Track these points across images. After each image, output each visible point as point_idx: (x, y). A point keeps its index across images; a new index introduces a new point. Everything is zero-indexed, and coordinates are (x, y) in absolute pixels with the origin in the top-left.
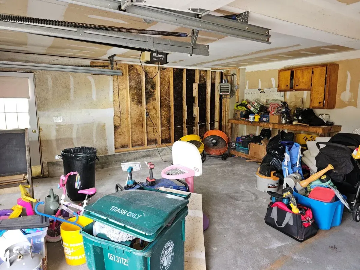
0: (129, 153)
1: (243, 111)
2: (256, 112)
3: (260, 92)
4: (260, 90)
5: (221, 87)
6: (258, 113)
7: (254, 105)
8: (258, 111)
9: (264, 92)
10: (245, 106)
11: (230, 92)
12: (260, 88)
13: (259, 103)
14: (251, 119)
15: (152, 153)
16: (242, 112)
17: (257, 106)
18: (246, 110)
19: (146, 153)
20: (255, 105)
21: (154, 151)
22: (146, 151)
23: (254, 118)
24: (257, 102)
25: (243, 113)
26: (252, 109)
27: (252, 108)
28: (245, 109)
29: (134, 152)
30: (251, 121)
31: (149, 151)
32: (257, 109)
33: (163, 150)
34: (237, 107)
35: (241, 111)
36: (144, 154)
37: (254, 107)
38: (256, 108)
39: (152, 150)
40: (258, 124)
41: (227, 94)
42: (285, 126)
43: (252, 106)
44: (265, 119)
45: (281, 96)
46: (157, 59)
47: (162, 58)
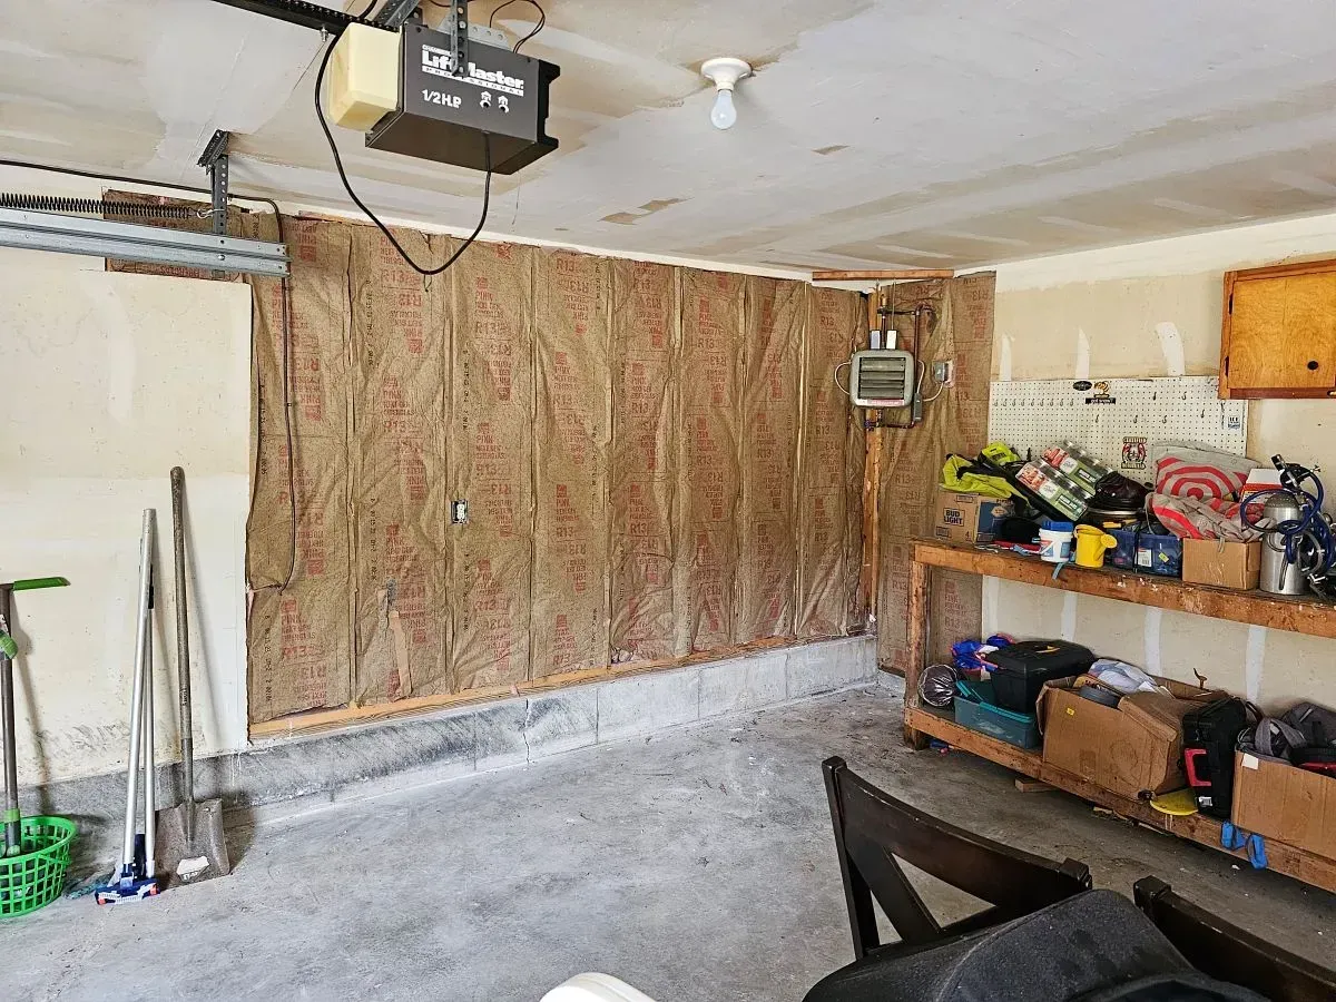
0: (337, 739)
1: (993, 500)
2: (1073, 511)
3: (1088, 401)
4: (1082, 386)
5: (860, 371)
6: (1091, 519)
7: (1059, 469)
8: (1088, 502)
9: (1114, 401)
10: (1009, 473)
11: (908, 394)
12: (1082, 376)
13: (1086, 461)
14: (1051, 552)
15: (481, 729)
16: (986, 507)
17: (1077, 473)
18: (1014, 497)
19: (445, 732)
20: (1068, 471)
21: (495, 720)
22: (445, 723)
23: (1073, 544)
24: (1074, 453)
25: (997, 512)
26: (1048, 491)
27: (1049, 483)
28: (1003, 491)
29: (370, 733)
30: (1054, 565)
31: (465, 717)
32: (1078, 492)
33: (544, 708)
34: (960, 475)
35: (980, 499)
36: (431, 738)
37: (1062, 483)
38: (1073, 485)
39: (481, 715)
40: (1106, 582)
41: (896, 404)
42: (1303, 616)
43: (1048, 473)
44: (1145, 557)
45: (1226, 422)
46: (457, 102)
47: (503, 100)
